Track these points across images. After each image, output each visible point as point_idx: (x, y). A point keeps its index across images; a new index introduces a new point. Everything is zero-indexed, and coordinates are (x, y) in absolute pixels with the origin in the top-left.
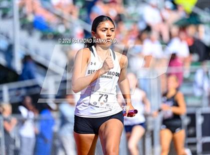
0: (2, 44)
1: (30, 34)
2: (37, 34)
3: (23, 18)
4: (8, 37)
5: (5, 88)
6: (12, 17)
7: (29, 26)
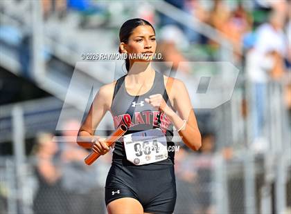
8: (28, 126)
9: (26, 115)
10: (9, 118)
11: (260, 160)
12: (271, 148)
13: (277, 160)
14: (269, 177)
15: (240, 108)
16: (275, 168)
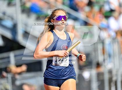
0: (8, 23)
1: (29, 16)
2: (33, 16)
3: (23, 5)
4: (12, 19)
5: (12, 55)
6: (15, 5)
7: (27, 11)
8: (16, 61)
9: (15, 56)
10: (9, 57)
11: (110, 72)
12: (114, 67)
13: (117, 72)
14: (114, 79)
15: (102, 51)
16: (117, 75)
